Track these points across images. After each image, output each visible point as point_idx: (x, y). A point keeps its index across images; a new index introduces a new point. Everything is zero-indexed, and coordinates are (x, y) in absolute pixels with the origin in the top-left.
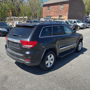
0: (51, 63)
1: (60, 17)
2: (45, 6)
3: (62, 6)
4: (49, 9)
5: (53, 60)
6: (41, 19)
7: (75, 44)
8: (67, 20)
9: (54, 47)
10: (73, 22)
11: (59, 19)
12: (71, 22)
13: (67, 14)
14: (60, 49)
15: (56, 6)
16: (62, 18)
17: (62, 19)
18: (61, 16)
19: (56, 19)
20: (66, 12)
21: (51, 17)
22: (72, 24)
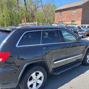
0: (37, 84)
1: (73, 23)
2: (57, 11)
3: (75, 11)
4: (61, 15)
5: (43, 79)
6: (53, 25)
7: (81, 55)
8: (80, 25)
9: (42, 60)
10: (87, 27)
11: (71, 24)
12: (85, 27)
13: (80, 19)
14: (55, 63)
15: (69, 12)
16: (75, 23)
17: (75, 25)
18: (74, 21)
19: (69, 24)
20: (79, 17)
21: (63, 23)
22: (85, 29)
